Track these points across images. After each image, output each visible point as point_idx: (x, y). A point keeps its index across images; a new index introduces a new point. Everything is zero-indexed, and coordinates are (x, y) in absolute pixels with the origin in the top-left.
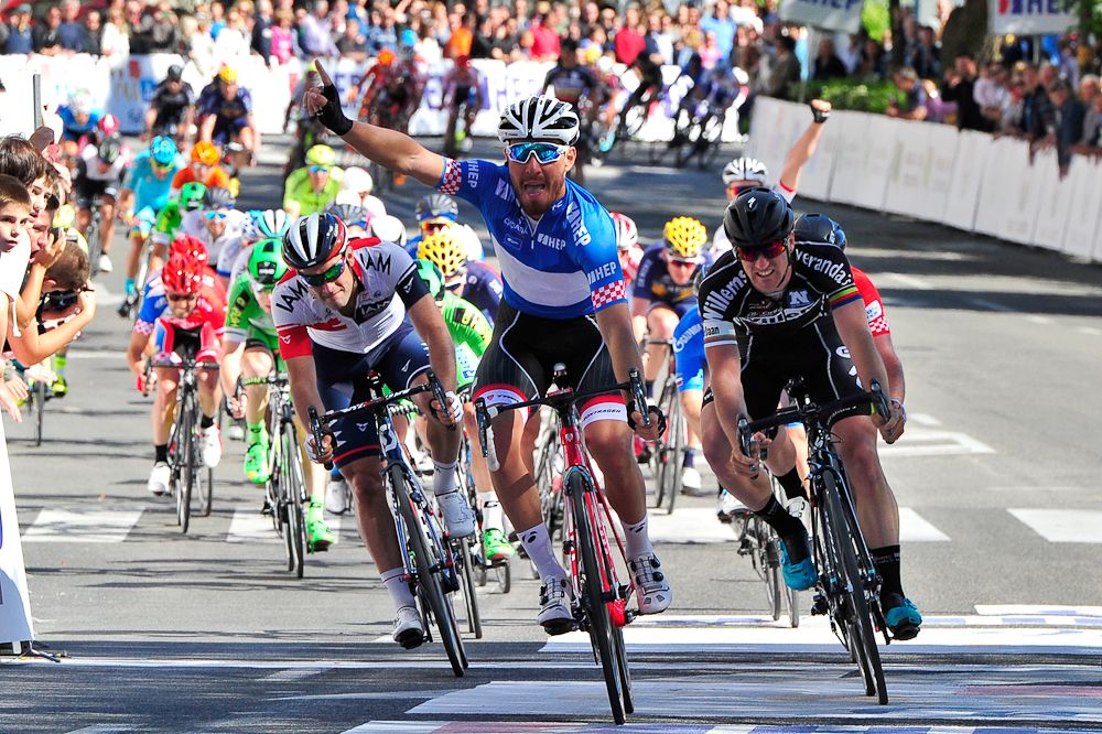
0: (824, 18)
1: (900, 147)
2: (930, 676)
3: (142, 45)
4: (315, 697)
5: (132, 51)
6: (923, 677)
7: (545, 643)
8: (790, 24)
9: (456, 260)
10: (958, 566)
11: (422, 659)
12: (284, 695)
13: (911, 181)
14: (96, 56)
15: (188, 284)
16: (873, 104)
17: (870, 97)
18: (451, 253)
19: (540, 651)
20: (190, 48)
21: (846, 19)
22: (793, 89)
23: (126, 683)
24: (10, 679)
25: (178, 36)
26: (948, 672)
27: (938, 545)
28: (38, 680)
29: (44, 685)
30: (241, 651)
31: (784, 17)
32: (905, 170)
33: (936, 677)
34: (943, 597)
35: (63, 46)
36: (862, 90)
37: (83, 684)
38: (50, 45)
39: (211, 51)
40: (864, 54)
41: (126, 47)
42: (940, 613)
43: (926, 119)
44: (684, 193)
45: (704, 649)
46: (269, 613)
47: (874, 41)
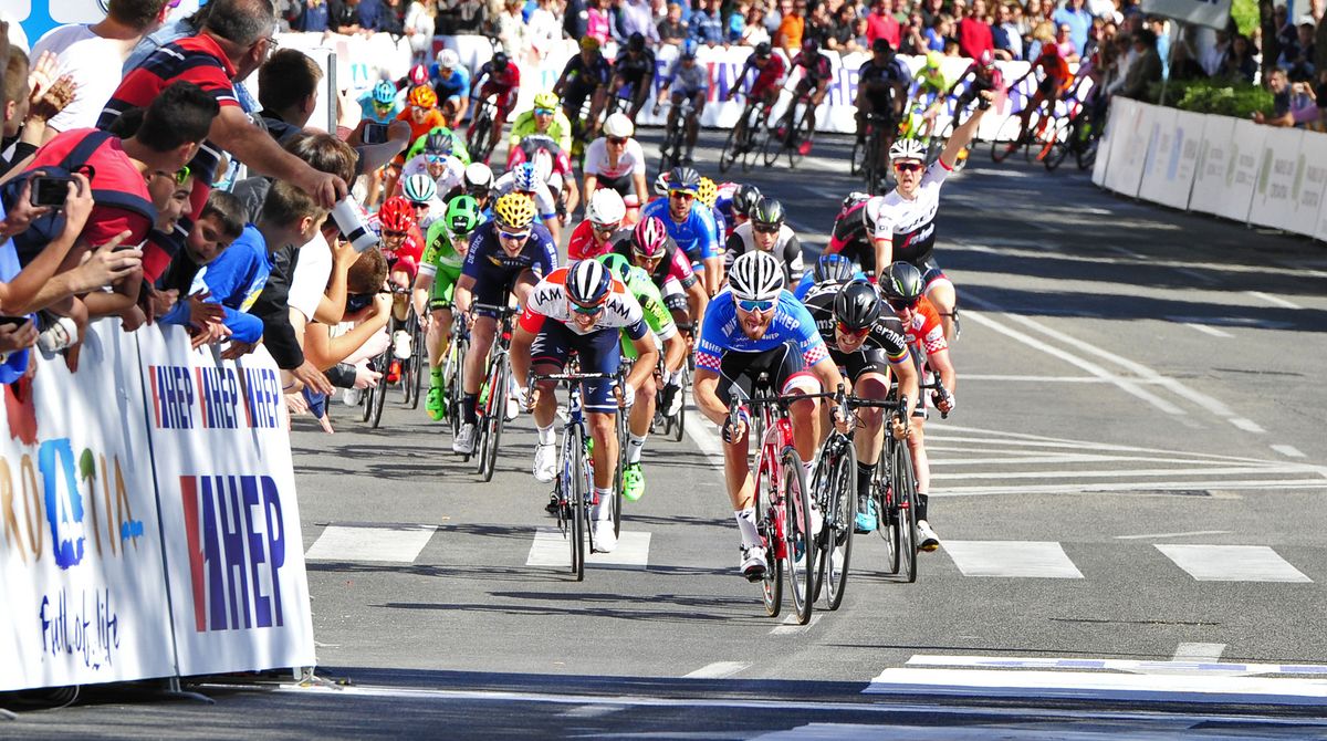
0: (1190, 12)
1: (1269, 154)
2: (1287, 730)
3: (448, 24)
4: (618, 735)
5: (437, 31)
6: (1279, 730)
7: (869, 683)
8: (1151, 17)
9: (526, 216)
10: (1320, 610)
11: (734, 697)
12: (585, 732)
13: (1279, 192)
14: (396, 37)
15: (402, 223)
16: (1240, 108)
17: (1237, 99)
18: (523, 210)
19: (864, 691)
20: (499, 30)
21: (1212, 14)
22: (1153, 89)
23: (414, 714)
24: (289, 707)
25: (486, 16)
26: (1307, 725)
27: (1301, 587)
28: (319, 709)
29: (326, 714)
30: (539, 683)
31: (1145, 9)
32: (1273, 178)
33: (1294, 730)
34: (1303, 644)
35: (362, 25)
36: (1229, 92)
37: (368, 715)
38: (348, 23)
39: (522, 34)
40: (1231, 50)
41: (431, 27)
42: (1300, 662)
43: (1297, 125)
44: (1033, 199)
45: (1042, 694)
46: (571, 643)
47: (1243, 37)
